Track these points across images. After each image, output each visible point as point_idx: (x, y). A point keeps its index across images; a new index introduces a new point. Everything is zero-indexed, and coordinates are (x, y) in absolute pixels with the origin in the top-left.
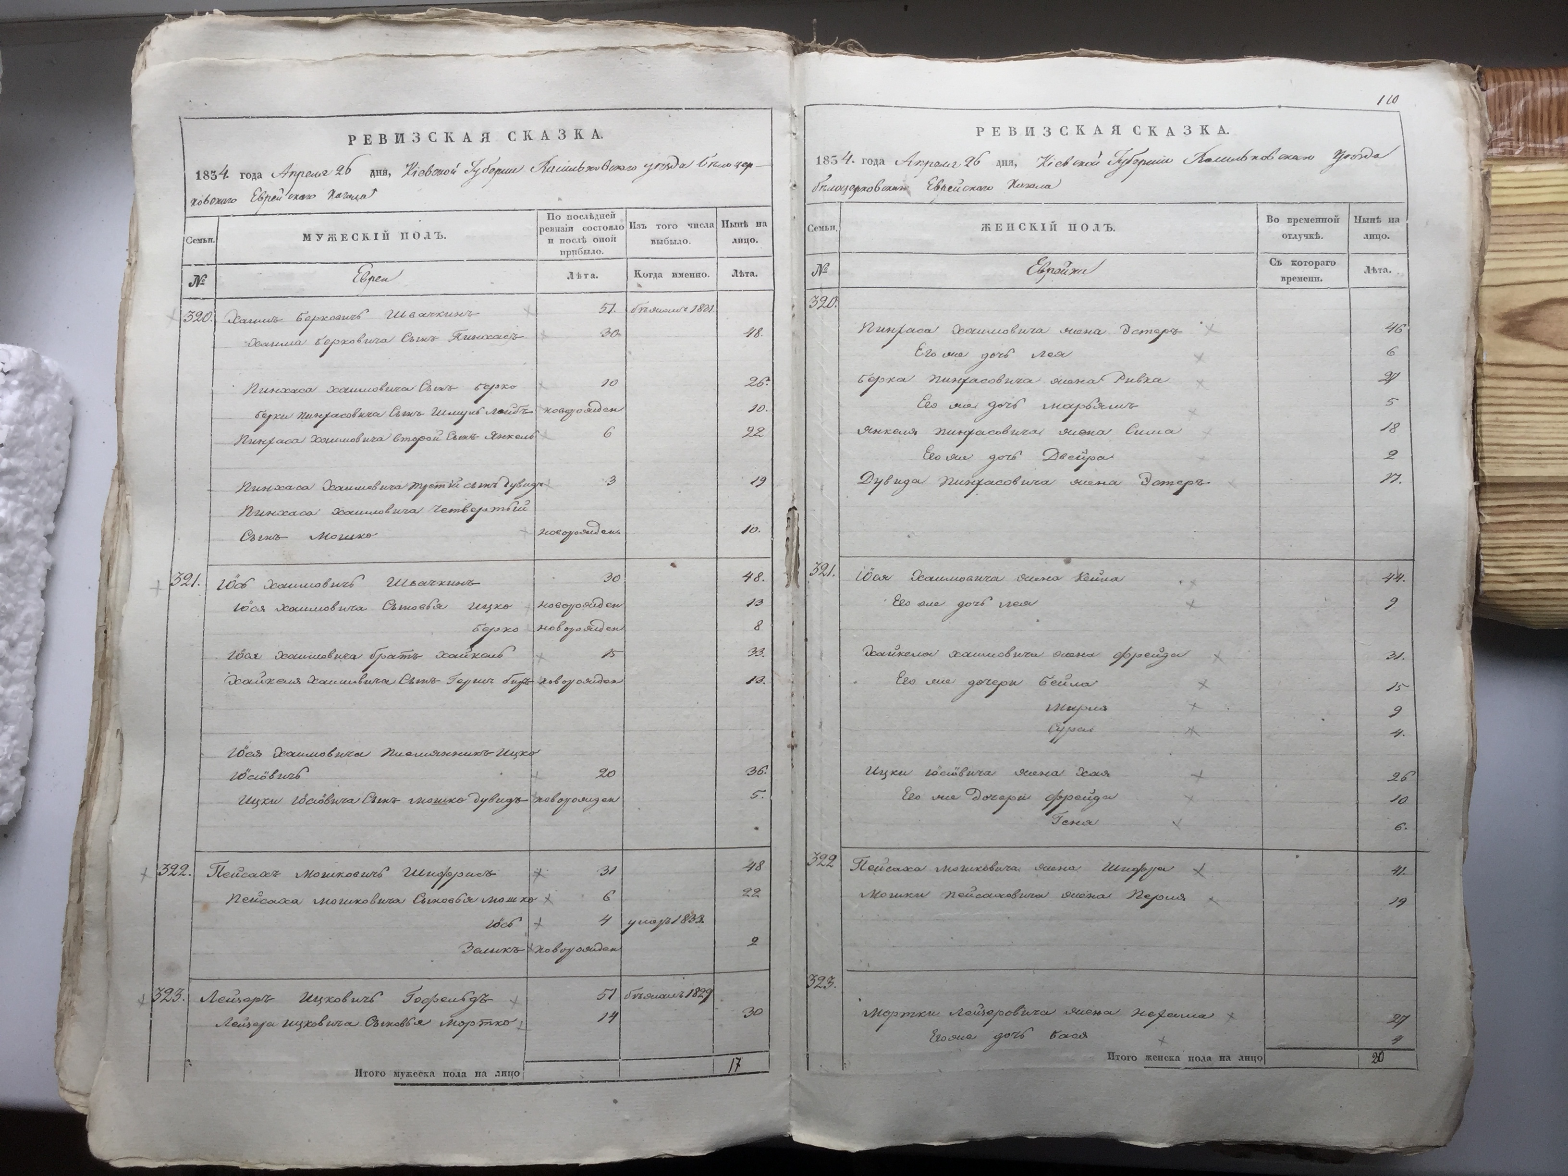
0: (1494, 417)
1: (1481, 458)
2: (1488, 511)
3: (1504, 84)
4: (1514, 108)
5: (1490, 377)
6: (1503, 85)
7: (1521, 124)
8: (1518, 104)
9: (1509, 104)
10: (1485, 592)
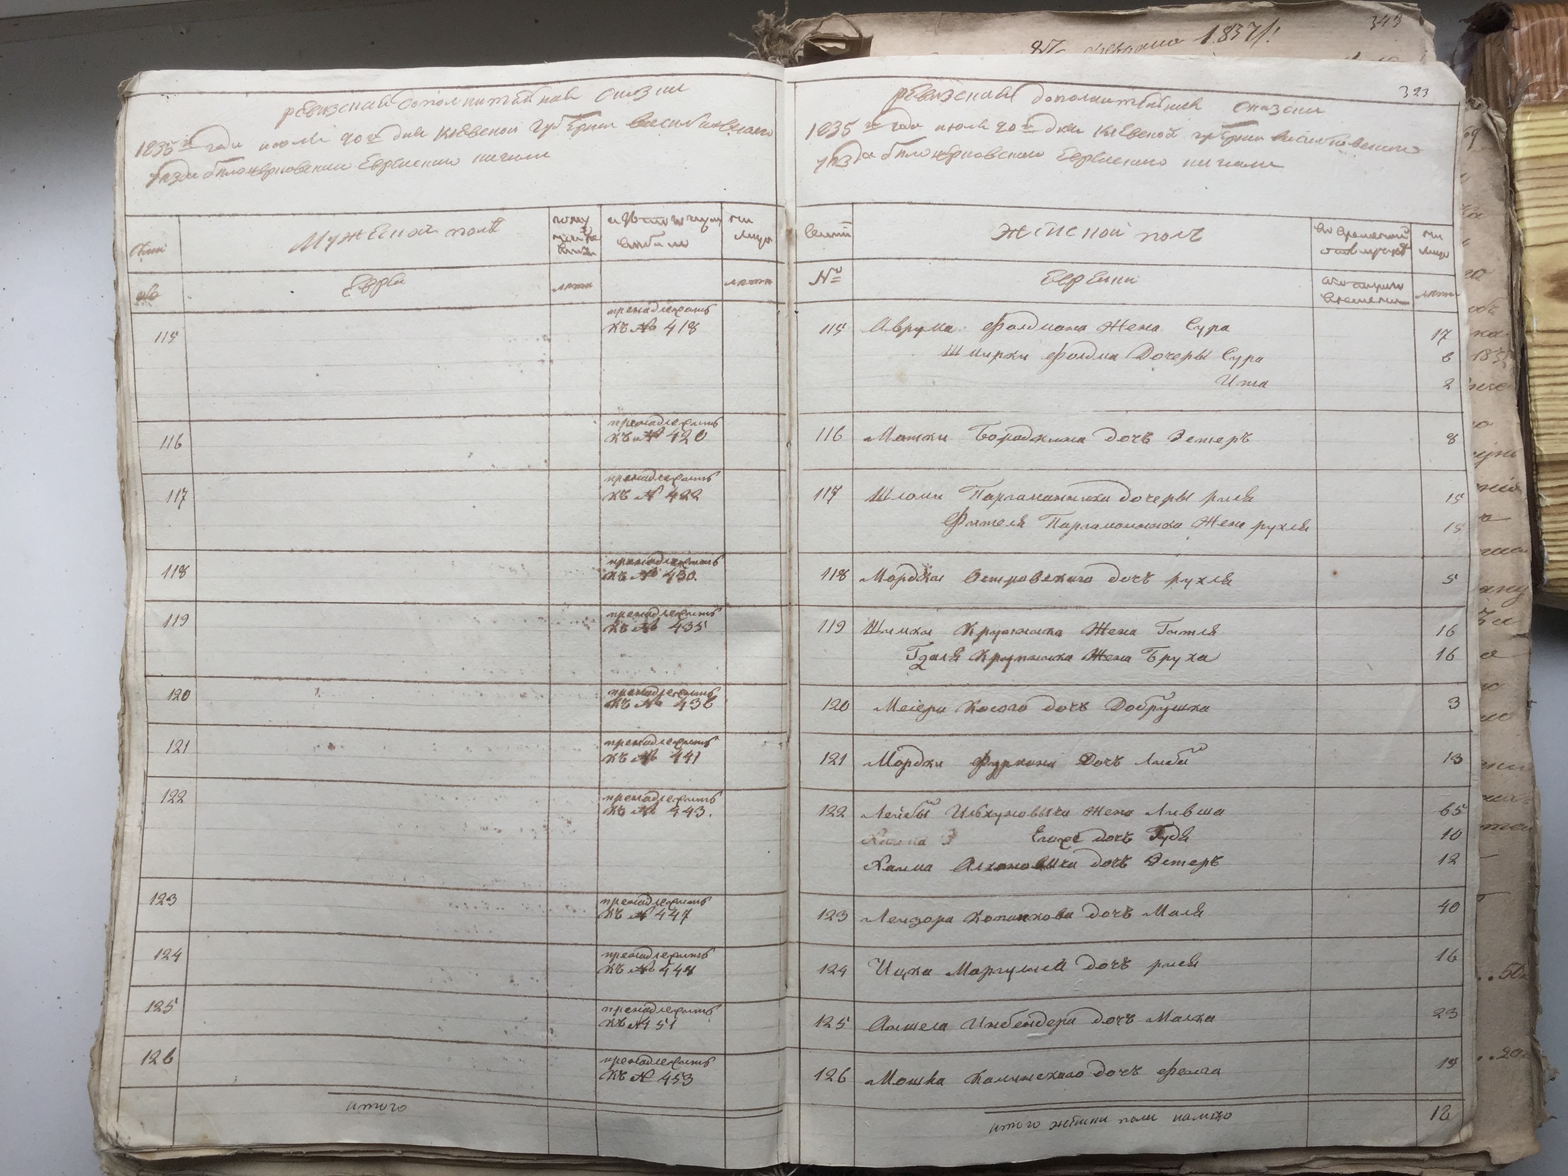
0: (1548, 389)
1: (1538, 435)
2: (1548, 492)
3: (1537, 22)
4: (1550, 48)
5: (1542, 346)
6: (1535, 23)
7: (1558, 65)
8: (1554, 43)
9: (1544, 42)
10: (1549, 581)
